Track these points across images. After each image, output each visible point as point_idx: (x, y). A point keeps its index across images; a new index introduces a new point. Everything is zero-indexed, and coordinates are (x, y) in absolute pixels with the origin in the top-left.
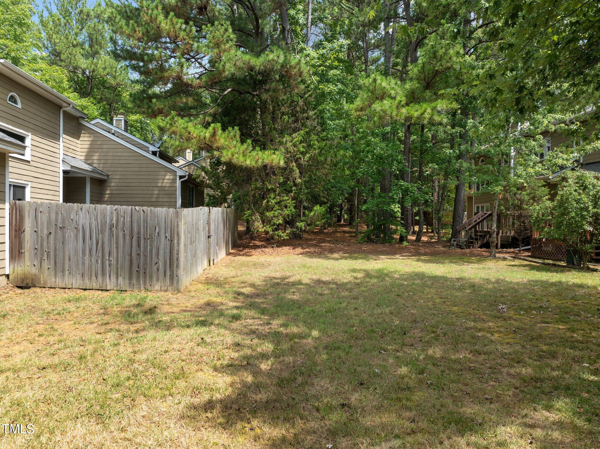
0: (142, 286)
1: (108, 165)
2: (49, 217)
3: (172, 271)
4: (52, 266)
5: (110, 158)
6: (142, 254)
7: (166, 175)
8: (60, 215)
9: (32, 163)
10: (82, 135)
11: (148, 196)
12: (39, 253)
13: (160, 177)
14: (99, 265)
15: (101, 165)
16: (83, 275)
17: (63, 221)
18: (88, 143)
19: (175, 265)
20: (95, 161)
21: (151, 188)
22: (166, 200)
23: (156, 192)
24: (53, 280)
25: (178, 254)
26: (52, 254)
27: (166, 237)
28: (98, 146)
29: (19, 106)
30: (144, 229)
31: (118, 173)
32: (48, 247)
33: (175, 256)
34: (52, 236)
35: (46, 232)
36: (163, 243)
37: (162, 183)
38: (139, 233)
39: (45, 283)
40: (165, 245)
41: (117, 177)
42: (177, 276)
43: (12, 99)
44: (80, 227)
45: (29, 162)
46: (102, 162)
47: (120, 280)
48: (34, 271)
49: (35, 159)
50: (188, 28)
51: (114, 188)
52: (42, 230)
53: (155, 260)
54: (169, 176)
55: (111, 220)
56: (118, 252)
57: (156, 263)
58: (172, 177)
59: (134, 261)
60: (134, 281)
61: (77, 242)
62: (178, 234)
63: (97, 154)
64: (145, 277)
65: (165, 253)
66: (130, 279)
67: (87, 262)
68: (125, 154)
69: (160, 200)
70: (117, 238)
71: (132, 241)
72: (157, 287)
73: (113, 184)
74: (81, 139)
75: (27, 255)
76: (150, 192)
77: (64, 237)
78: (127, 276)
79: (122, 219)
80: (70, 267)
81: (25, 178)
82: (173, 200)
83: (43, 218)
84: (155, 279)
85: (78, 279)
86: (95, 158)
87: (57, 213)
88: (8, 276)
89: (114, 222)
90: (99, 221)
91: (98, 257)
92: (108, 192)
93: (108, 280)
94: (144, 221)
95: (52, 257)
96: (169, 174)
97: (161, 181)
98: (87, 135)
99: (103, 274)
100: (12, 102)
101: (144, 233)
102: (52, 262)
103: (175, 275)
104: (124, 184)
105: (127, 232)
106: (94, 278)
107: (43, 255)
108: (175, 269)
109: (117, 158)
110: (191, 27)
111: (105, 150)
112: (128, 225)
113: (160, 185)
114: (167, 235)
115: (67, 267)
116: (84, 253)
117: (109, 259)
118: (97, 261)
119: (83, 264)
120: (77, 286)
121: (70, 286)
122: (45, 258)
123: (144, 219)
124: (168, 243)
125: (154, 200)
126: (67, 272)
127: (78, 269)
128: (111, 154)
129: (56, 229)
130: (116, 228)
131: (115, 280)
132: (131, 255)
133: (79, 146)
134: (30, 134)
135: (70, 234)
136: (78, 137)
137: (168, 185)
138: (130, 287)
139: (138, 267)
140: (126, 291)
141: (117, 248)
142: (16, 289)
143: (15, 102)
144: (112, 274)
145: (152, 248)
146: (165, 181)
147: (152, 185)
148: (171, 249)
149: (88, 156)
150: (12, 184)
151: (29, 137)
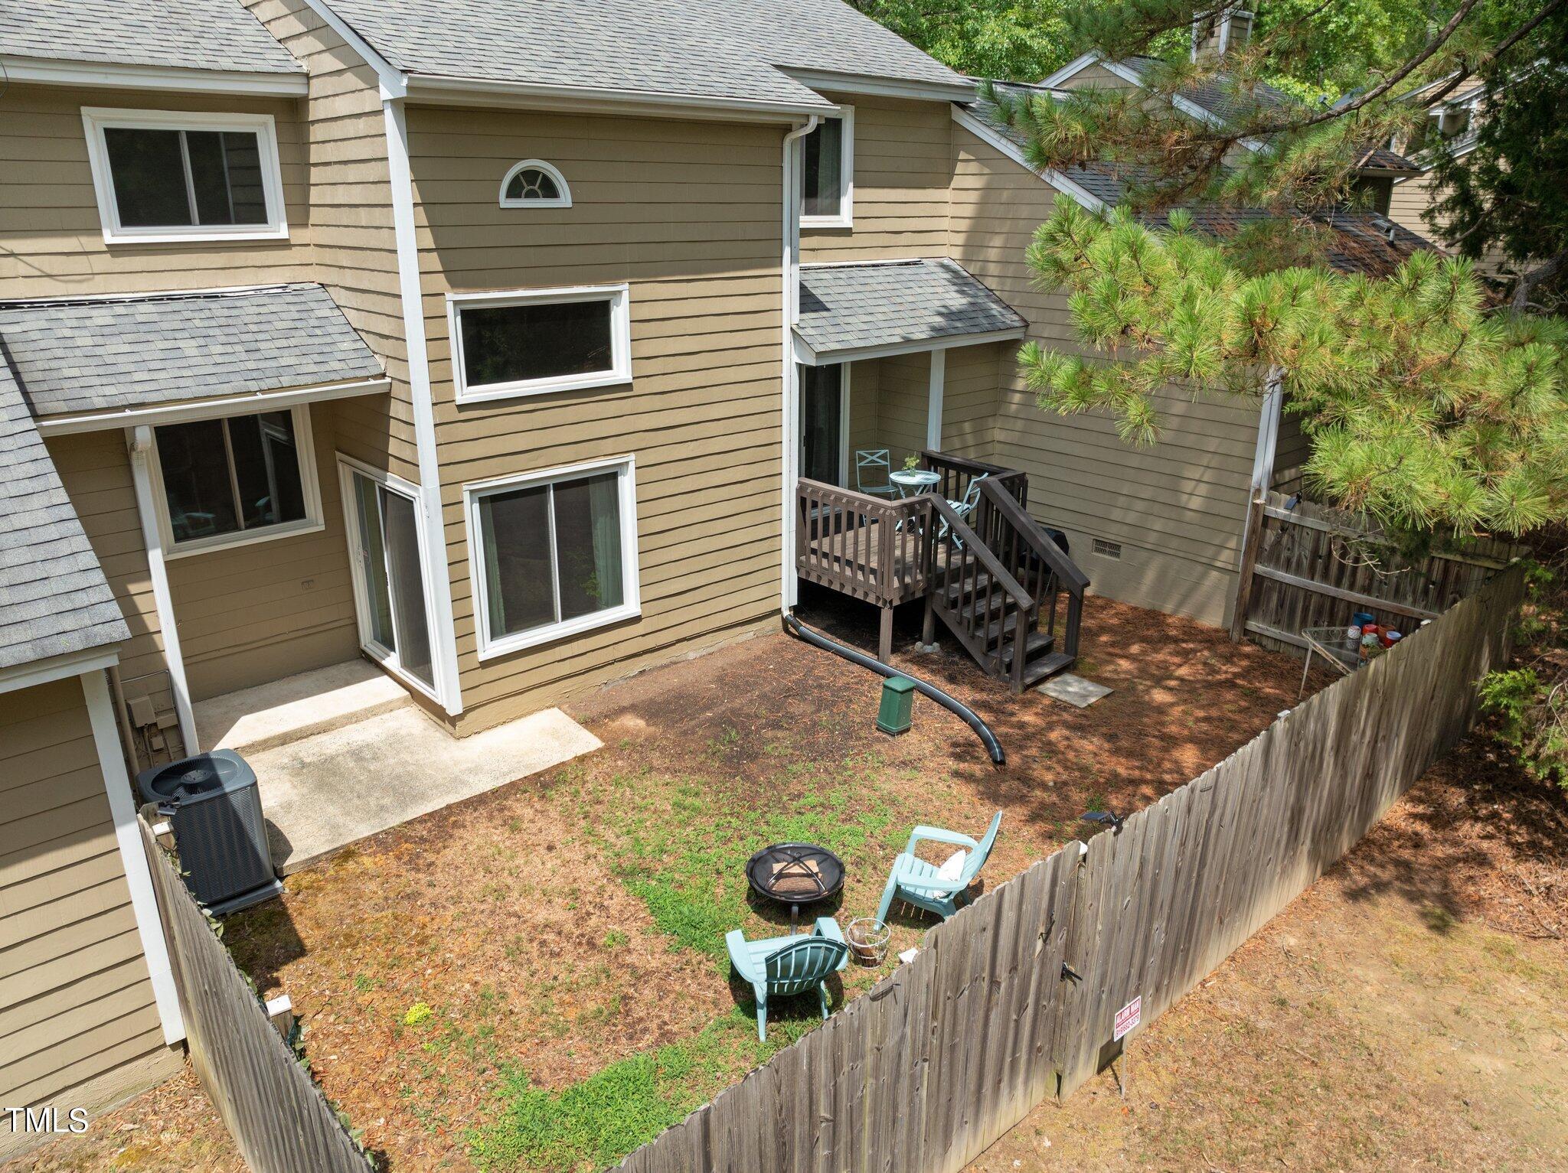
1: (1028, 285)
9: (639, 387)
10: (960, 168)
15: (1008, 283)
18: (973, 197)
20: (993, 269)
22: (1211, 444)
23: (1180, 408)
28: (1001, 211)
29: (565, 199)
31: (1057, 316)
41: (1054, 331)
43: (528, 185)
45: (628, 387)
46: (1012, 270)
49: (648, 368)
63: (998, 241)
69: (1193, 441)
74: (957, 182)
81: (609, 445)
86: (993, 254)
92: (1020, 385)
98: (973, 167)
100: (531, 194)
111: (1022, 226)
133: (948, 211)
134: (624, 286)
136: (943, 179)
143: (546, 191)
149: (972, 247)
150: (551, 483)
151: (625, 298)
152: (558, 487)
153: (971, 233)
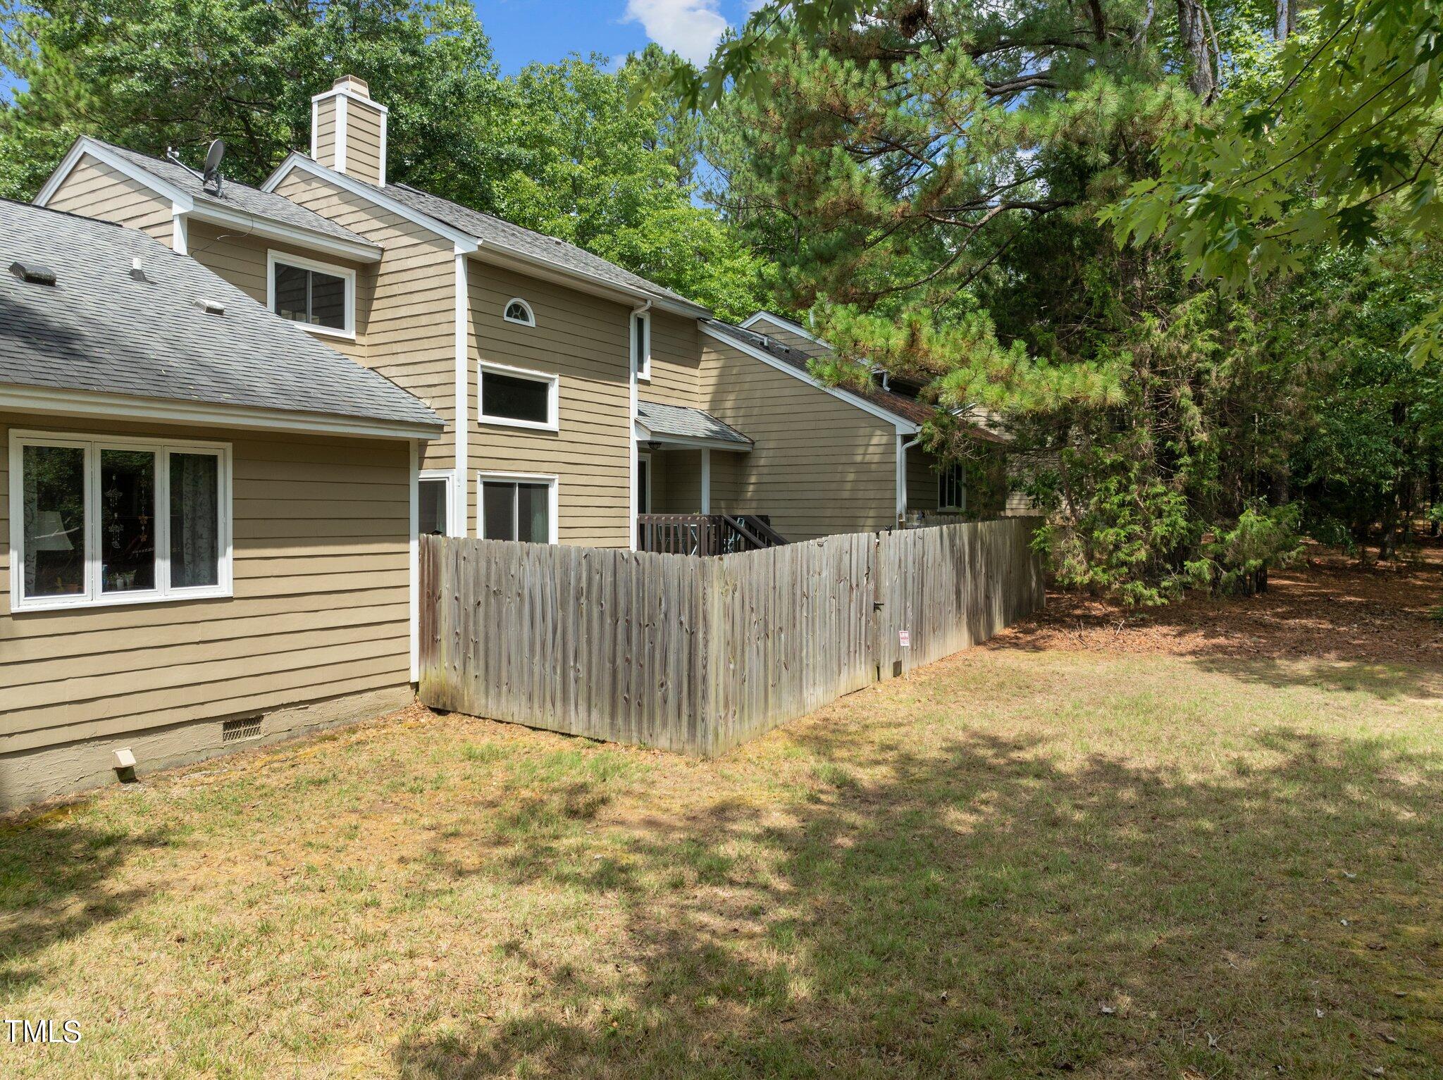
0: (635, 734)
1: (753, 420)
2: (477, 571)
3: (692, 705)
4: (481, 673)
5: (758, 402)
6: (634, 662)
7: (871, 436)
8: (493, 566)
9: (562, 436)
10: (704, 357)
11: (833, 486)
12: (461, 642)
13: (860, 441)
14: (558, 678)
15: (740, 421)
16: (530, 698)
17: (499, 582)
18: (715, 372)
19: (700, 694)
20: (729, 413)
21: (840, 468)
22: (871, 495)
23: (851, 477)
24: (483, 701)
25: (705, 667)
26: (481, 646)
27: (681, 623)
28: (733, 379)
29: (532, 323)
30: (638, 602)
31: (774, 436)
32: (476, 633)
33: (699, 672)
34: (482, 609)
35: (472, 600)
36: (676, 638)
37: (865, 454)
38: (628, 611)
39: (471, 707)
40: (680, 641)
41: (772, 445)
42: (703, 720)
43: (517, 311)
44: (526, 592)
45: (555, 433)
46: (742, 412)
47: (595, 714)
48: (454, 679)
49: (568, 425)
50: (867, 77)
51: (765, 470)
52: (466, 596)
53: (658, 678)
54: (879, 439)
55: (579, 579)
56: (590, 653)
57: (662, 685)
58: (884, 440)
59: (620, 676)
60: (620, 721)
61: (521, 625)
62: (705, 618)
63: (732, 397)
64: (640, 714)
65: (678, 661)
66: (613, 715)
67: (537, 669)
68: (787, 392)
69: (860, 495)
70: (589, 621)
71: (615, 629)
72: (663, 742)
73: (762, 462)
74: (702, 365)
75: (444, 644)
76: (838, 477)
77: (500, 612)
78: (607, 709)
79: (598, 577)
80: (509, 678)
81: (546, 466)
82: (888, 495)
83: (468, 570)
84: (658, 722)
85: (523, 704)
86: (729, 404)
87: (489, 562)
88: (416, 686)
89: (584, 584)
90: (558, 581)
91: (556, 660)
92: (753, 479)
93: (573, 713)
94: (638, 583)
95: (482, 653)
96: (878, 432)
97: (861, 450)
98: (713, 356)
99: (565, 699)
100: (516, 317)
101: (638, 609)
102: (482, 663)
103: (699, 718)
104: (784, 461)
105: (607, 607)
106: (549, 705)
107: (467, 647)
108: (699, 700)
109: (770, 402)
110: (874, 73)
111: (746, 386)
112: (608, 591)
113: (859, 459)
114: (683, 619)
115: (504, 679)
116: (532, 650)
117: (575, 667)
118: (554, 668)
119: (531, 673)
120: (521, 721)
121: (509, 719)
122: (471, 655)
123: (638, 579)
124: (686, 637)
125: (846, 495)
126: (504, 688)
127: (522, 682)
128: (758, 394)
129: (487, 596)
130: (587, 598)
131: (586, 714)
132: (614, 662)
133: (698, 381)
134: (556, 376)
135: (510, 605)
136: (694, 363)
137: (876, 458)
138: (612, 734)
139: (628, 691)
140: (603, 742)
141: (589, 642)
142: (428, 712)
143: (524, 316)
144: (580, 702)
145: (653, 648)
146: (871, 449)
147: (844, 459)
148: (690, 653)
149: (716, 402)
150: (517, 482)
151: (557, 383)
152: (521, 485)
153: (715, 393)
